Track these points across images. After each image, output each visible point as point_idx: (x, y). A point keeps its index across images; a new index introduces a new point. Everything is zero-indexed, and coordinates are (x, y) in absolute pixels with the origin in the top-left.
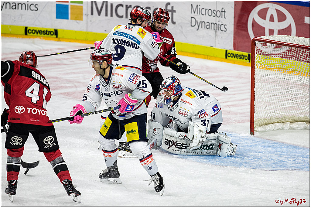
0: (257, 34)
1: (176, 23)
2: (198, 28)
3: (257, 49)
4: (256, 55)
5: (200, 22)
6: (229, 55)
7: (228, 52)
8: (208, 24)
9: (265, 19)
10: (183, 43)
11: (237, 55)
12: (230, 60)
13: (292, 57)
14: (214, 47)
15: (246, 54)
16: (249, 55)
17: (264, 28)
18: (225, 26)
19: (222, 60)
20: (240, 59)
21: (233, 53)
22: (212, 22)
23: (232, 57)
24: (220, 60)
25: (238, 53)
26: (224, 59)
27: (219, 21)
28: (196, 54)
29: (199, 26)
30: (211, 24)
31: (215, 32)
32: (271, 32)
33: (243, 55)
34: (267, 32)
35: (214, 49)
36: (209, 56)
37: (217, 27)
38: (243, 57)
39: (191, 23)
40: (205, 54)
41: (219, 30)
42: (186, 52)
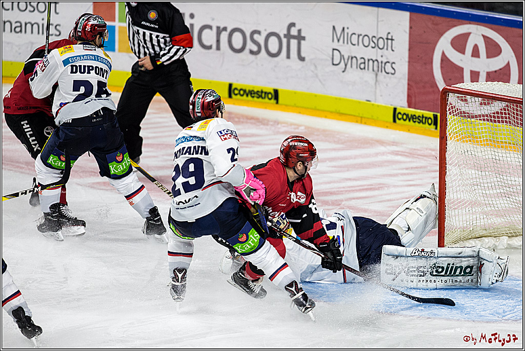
0: (450, 79)
1: (307, 59)
2: (345, 68)
4: (449, 117)
5: (349, 57)
6: (400, 116)
7: (397, 112)
8: (363, 60)
9: (464, 53)
10: (317, 94)
11: (414, 117)
12: (402, 125)
14: (372, 103)
15: (430, 114)
16: (435, 117)
17: (463, 69)
18: (393, 65)
19: (387, 125)
20: (419, 123)
21: (407, 113)
22: (370, 58)
23: (405, 120)
24: (384, 125)
25: (416, 112)
26: (390, 123)
27: (382, 56)
28: (341, 114)
29: (346, 65)
30: (369, 60)
31: (374, 76)
32: (475, 76)
33: (424, 116)
34: (467, 76)
35: (373, 105)
36: (365, 118)
37: (378, 67)
38: (424, 119)
39: (333, 59)
40: (357, 114)
41: (382, 71)
42: (323, 111)
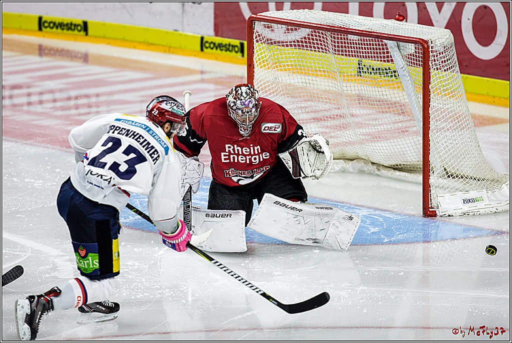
0: (255, 8)
3: (257, 34)
4: (256, 44)
6: (207, 45)
7: (205, 40)
10: (125, 25)
11: (221, 45)
12: (209, 54)
13: (320, 46)
14: (180, 32)
15: (236, 42)
16: (242, 45)
19: (195, 53)
20: (226, 51)
21: (214, 41)
23: (212, 49)
24: (191, 53)
25: (222, 41)
26: (198, 51)
28: (150, 44)
31: (181, 6)
32: (279, 5)
33: (232, 44)
35: (181, 34)
36: (173, 47)
38: (231, 47)
40: (165, 44)
42: (133, 42)
